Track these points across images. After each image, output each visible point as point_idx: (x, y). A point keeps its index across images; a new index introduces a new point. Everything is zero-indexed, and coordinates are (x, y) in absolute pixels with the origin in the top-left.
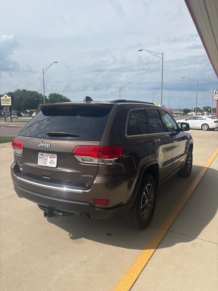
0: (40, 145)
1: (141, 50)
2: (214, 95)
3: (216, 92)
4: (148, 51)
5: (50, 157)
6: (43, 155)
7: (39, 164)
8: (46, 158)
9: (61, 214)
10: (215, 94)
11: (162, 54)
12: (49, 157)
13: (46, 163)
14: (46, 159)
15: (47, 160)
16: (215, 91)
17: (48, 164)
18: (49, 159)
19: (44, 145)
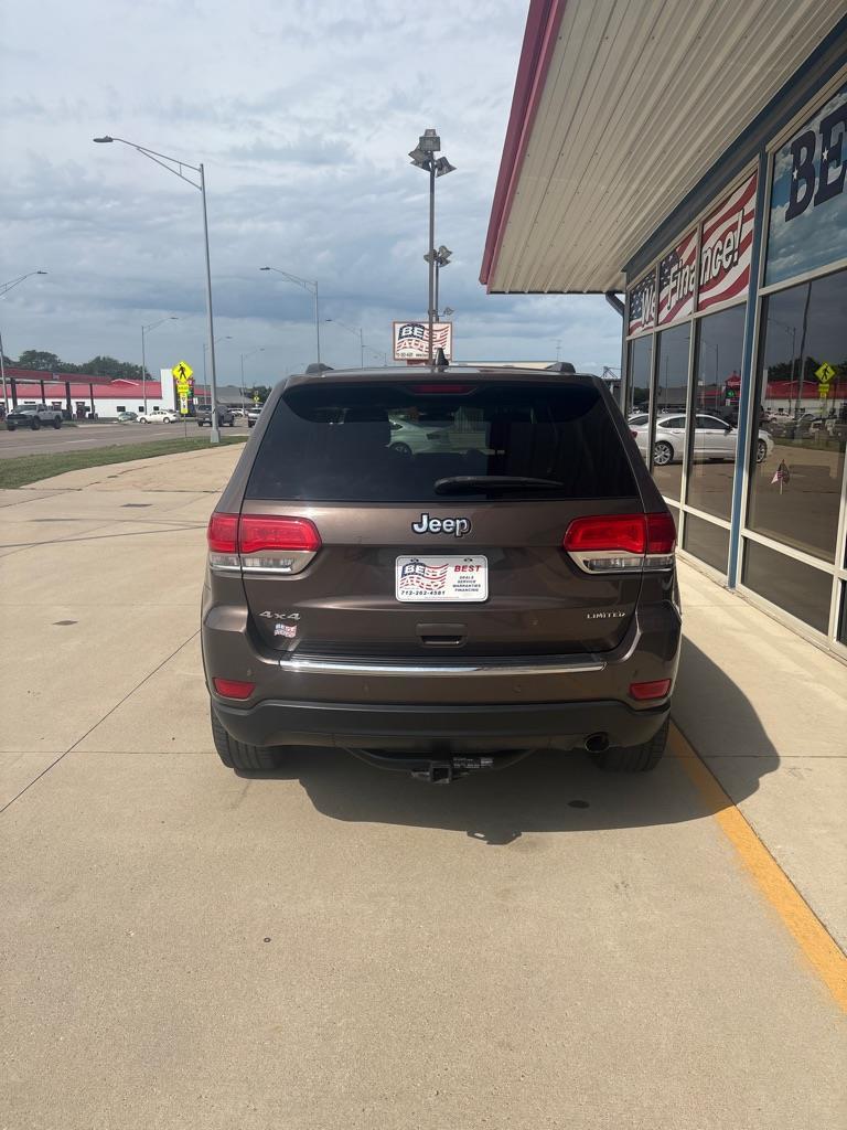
0: (420, 526)
1: (108, 140)
2: (397, 341)
3: (401, 332)
4: (138, 148)
5: (457, 568)
6: (421, 564)
7: (402, 596)
8: (438, 572)
9: (486, 762)
10: (401, 337)
11: (198, 167)
12: (451, 569)
13: (441, 590)
14: (438, 576)
15: (442, 578)
16: (398, 327)
17: (451, 594)
18: (452, 576)
19: (442, 527)
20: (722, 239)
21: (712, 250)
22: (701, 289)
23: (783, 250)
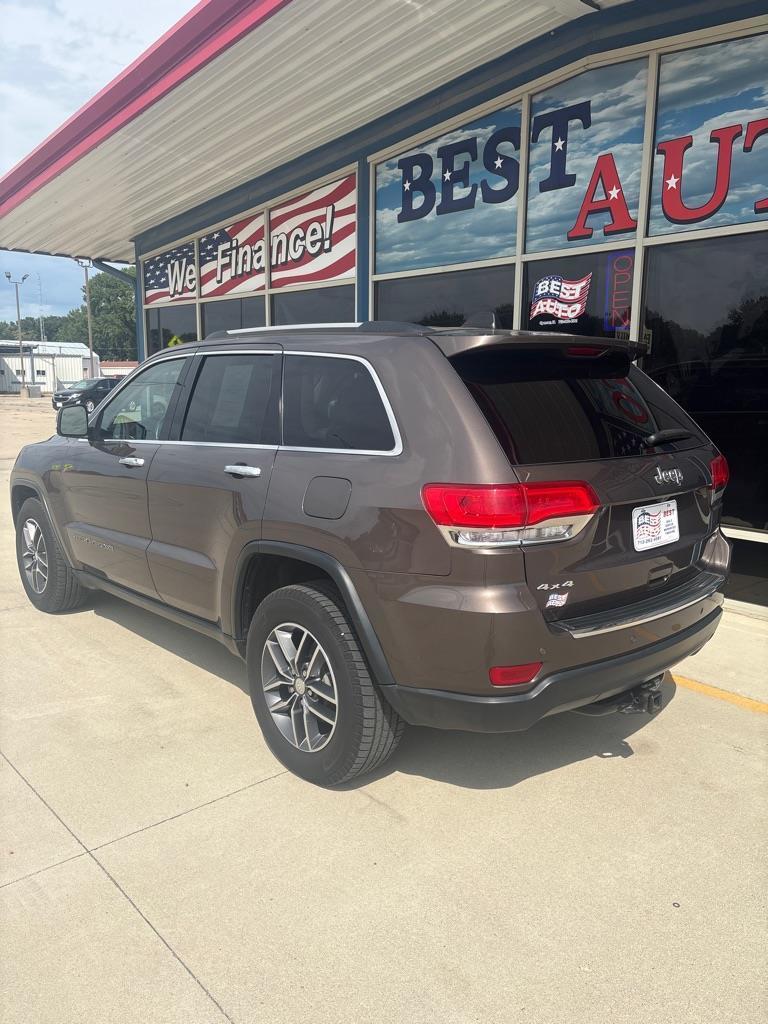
0: (658, 478)
5: (665, 513)
6: (647, 514)
7: (639, 547)
8: (657, 518)
12: (662, 515)
13: (659, 535)
14: (657, 523)
15: (659, 524)
17: (664, 538)
18: (663, 521)
19: (669, 477)
20: (304, 226)
21: (288, 236)
22: (273, 268)
23: (398, 246)
